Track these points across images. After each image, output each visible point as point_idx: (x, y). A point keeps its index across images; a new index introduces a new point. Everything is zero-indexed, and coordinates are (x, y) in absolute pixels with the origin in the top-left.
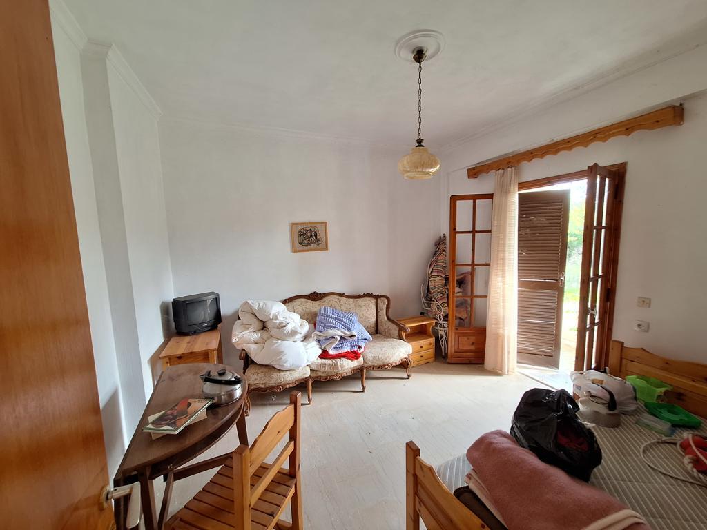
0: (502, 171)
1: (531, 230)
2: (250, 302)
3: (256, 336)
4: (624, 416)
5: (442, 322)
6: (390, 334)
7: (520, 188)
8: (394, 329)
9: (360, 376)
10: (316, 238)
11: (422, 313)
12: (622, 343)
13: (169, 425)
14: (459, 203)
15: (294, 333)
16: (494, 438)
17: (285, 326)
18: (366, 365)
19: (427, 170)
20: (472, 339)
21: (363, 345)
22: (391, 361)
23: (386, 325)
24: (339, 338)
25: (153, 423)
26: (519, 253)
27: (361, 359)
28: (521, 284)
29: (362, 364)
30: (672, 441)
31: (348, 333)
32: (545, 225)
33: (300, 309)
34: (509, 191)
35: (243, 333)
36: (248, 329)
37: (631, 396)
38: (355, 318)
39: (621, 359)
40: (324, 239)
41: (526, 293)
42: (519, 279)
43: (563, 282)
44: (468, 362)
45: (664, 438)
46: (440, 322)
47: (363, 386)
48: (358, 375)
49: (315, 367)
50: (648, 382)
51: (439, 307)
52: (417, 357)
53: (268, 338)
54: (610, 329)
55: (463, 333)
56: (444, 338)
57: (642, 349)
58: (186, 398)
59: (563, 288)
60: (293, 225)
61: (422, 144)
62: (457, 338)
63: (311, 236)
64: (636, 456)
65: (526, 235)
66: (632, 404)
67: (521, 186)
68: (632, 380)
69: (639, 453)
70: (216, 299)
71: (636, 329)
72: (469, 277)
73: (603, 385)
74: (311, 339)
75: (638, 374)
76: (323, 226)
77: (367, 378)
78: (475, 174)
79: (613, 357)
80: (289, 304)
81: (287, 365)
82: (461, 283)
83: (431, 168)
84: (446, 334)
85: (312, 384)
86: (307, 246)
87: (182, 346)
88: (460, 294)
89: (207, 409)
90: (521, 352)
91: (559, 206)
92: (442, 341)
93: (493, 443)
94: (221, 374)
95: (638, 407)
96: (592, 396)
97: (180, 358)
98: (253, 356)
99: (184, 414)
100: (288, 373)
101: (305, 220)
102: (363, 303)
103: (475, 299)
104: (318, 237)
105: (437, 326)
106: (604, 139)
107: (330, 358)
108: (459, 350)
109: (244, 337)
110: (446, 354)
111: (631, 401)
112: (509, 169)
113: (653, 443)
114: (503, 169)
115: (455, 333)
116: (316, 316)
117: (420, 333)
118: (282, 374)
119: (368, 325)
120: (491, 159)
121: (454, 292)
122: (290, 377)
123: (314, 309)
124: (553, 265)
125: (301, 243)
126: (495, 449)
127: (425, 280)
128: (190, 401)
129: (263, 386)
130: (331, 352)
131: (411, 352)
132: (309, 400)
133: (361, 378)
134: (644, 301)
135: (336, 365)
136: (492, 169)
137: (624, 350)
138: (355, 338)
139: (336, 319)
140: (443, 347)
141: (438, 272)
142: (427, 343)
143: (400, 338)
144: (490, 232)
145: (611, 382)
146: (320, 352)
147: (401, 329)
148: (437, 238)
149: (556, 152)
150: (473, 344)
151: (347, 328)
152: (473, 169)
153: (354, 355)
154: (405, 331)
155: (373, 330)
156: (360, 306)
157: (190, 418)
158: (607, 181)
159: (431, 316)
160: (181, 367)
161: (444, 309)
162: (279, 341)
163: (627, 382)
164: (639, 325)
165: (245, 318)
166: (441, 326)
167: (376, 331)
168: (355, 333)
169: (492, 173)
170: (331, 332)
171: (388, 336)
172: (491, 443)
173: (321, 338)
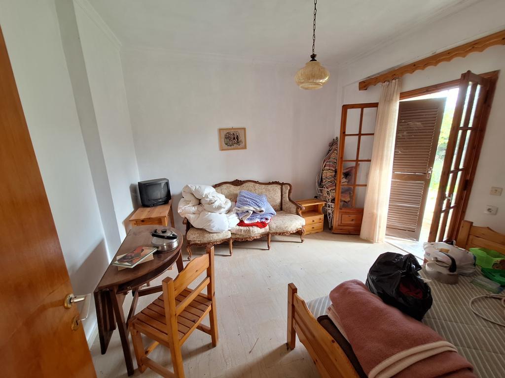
0: (388, 83)
1: (408, 133)
2: (190, 186)
3: (194, 209)
4: (462, 277)
5: (330, 203)
6: (290, 211)
7: (401, 97)
8: (293, 208)
9: (266, 239)
10: (238, 140)
11: (316, 197)
12: (472, 223)
13: (128, 262)
14: (349, 111)
15: (219, 208)
16: (351, 285)
17: (213, 203)
18: (271, 232)
19: (318, 81)
20: (353, 217)
21: (269, 218)
22: (289, 230)
23: (288, 204)
24: (252, 212)
25: (118, 261)
26: (395, 152)
27: (267, 227)
28: (395, 176)
29: (268, 231)
30: (498, 297)
31: (258, 209)
32: (420, 128)
33: (226, 191)
34: (392, 100)
35: (185, 206)
36: (189, 204)
37: (471, 262)
38: (264, 199)
39: (469, 235)
40: (243, 141)
41: (398, 183)
42: (393, 172)
43: (430, 175)
44: (348, 233)
45: (492, 294)
46: (329, 203)
47: (268, 246)
48: (265, 238)
49: (234, 232)
50: (488, 253)
51: (329, 193)
52: (310, 228)
53: (202, 211)
54: (464, 212)
55: (346, 212)
56: (331, 215)
57: (488, 228)
58: (142, 246)
59: (429, 180)
60: (220, 130)
61: (315, 59)
62: (340, 216)
63: (234, 138)
64: (465, 305)
65: (403, 137)
66: (471, 268)
67: (403, 95)
68: (475, 251)
69: (468, 303)
70: (167, 183)
71: (486, 212)
72: (354, 170)
73: (449, 254)
74: (232, 213)
75: (481, 247)
76: (243, 130)
77: (271, 241)
78: (365, 87)
79: (463, 234)
80: (219, 188)
81: (214, 229)
82: (347, 175)
83: (321, 79)
84: (333, 213)
85: (233, 243)
86: (231, 146)
87: (145, 213)
88: (346, 183)
89: (154, 254)
90: (389, 228)
91: (434, 112)
92: (330, 217)
93: (349, 288)
94: (164, 232)
95: (475, 271)
96: (437, 261)
97: (143, 221)
98: (192, 222)
99: (139, 256)
100: (215, 235)
101: (230, 126)
102: (272, 188)
103: (357, 187)
104: (239, 139)
105: (326, 207)
106: (481, 49)
107: (245, 226)
108: (342, 225)
109: (186, 209)
110: (332, 227)
111: (471, 267)
112: (394, 81)
113: (482, 298)
114: (389, 81)
115: (340, 212)
116: (237, 197)
117: (313, 211)
118: (211, 235)
119: (275, 204)
120: (378, 73)
121: (340, 182)
122: (218, 238)
123: (235, 192)
124: (423, 161)
125: (226, 144)
126: (349, 293)
127: (319, 173)
128: (143, 248)
129: (199, 242)
130: (246, 222)
131: (304, 224)
132: (230, 253)
133: (267, 241)
134: (496, 190)
135: (249, 231)
136: (379, 82)
137: (472, 228)
138: (263, 213)
139: (250, 199)
140: (330, 222)
141: (329, 166)
142: (318, 218)
143: (298, 214)
144: (373, 134)
145: (456, 252)
146: (238, 221)
147: (298, 207)
148: (331, 140)
149: (436, 64)
150: (352, 220)
151: (258, 206)
152: (364, 82)
153: (262, 225)
154: (301, 209)
155: (278, 208)
156: (269, 190)
157: (142, 259)
158: (479, 87)
159: (323, 199)
160: (143, 227)
161: (332, 194)
162: (209, 213)
163: (469, 252)
164: (489, 210)
165: (187, 197)
166: (329, 207)
167: (280, 209)
168: (263, 209)
169: (379, 85)
170: (246, 208)
171: (289, 212)
172: (347, 288)
173: (239, 212)
